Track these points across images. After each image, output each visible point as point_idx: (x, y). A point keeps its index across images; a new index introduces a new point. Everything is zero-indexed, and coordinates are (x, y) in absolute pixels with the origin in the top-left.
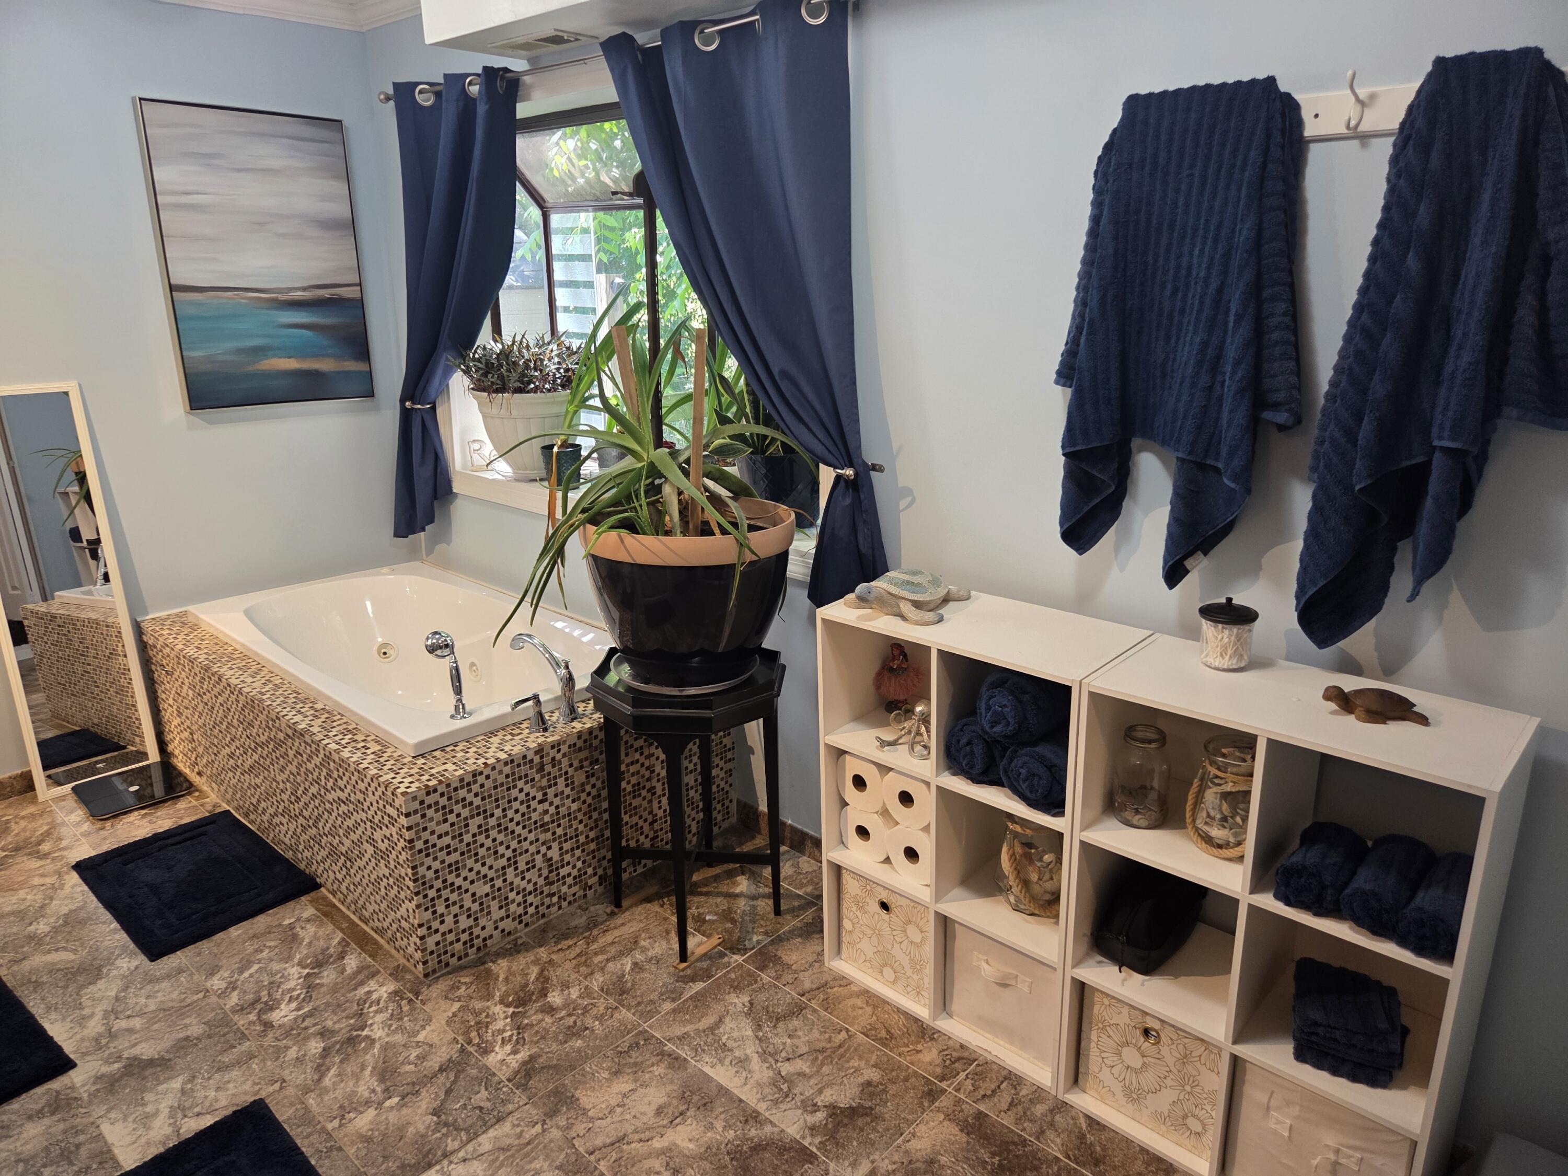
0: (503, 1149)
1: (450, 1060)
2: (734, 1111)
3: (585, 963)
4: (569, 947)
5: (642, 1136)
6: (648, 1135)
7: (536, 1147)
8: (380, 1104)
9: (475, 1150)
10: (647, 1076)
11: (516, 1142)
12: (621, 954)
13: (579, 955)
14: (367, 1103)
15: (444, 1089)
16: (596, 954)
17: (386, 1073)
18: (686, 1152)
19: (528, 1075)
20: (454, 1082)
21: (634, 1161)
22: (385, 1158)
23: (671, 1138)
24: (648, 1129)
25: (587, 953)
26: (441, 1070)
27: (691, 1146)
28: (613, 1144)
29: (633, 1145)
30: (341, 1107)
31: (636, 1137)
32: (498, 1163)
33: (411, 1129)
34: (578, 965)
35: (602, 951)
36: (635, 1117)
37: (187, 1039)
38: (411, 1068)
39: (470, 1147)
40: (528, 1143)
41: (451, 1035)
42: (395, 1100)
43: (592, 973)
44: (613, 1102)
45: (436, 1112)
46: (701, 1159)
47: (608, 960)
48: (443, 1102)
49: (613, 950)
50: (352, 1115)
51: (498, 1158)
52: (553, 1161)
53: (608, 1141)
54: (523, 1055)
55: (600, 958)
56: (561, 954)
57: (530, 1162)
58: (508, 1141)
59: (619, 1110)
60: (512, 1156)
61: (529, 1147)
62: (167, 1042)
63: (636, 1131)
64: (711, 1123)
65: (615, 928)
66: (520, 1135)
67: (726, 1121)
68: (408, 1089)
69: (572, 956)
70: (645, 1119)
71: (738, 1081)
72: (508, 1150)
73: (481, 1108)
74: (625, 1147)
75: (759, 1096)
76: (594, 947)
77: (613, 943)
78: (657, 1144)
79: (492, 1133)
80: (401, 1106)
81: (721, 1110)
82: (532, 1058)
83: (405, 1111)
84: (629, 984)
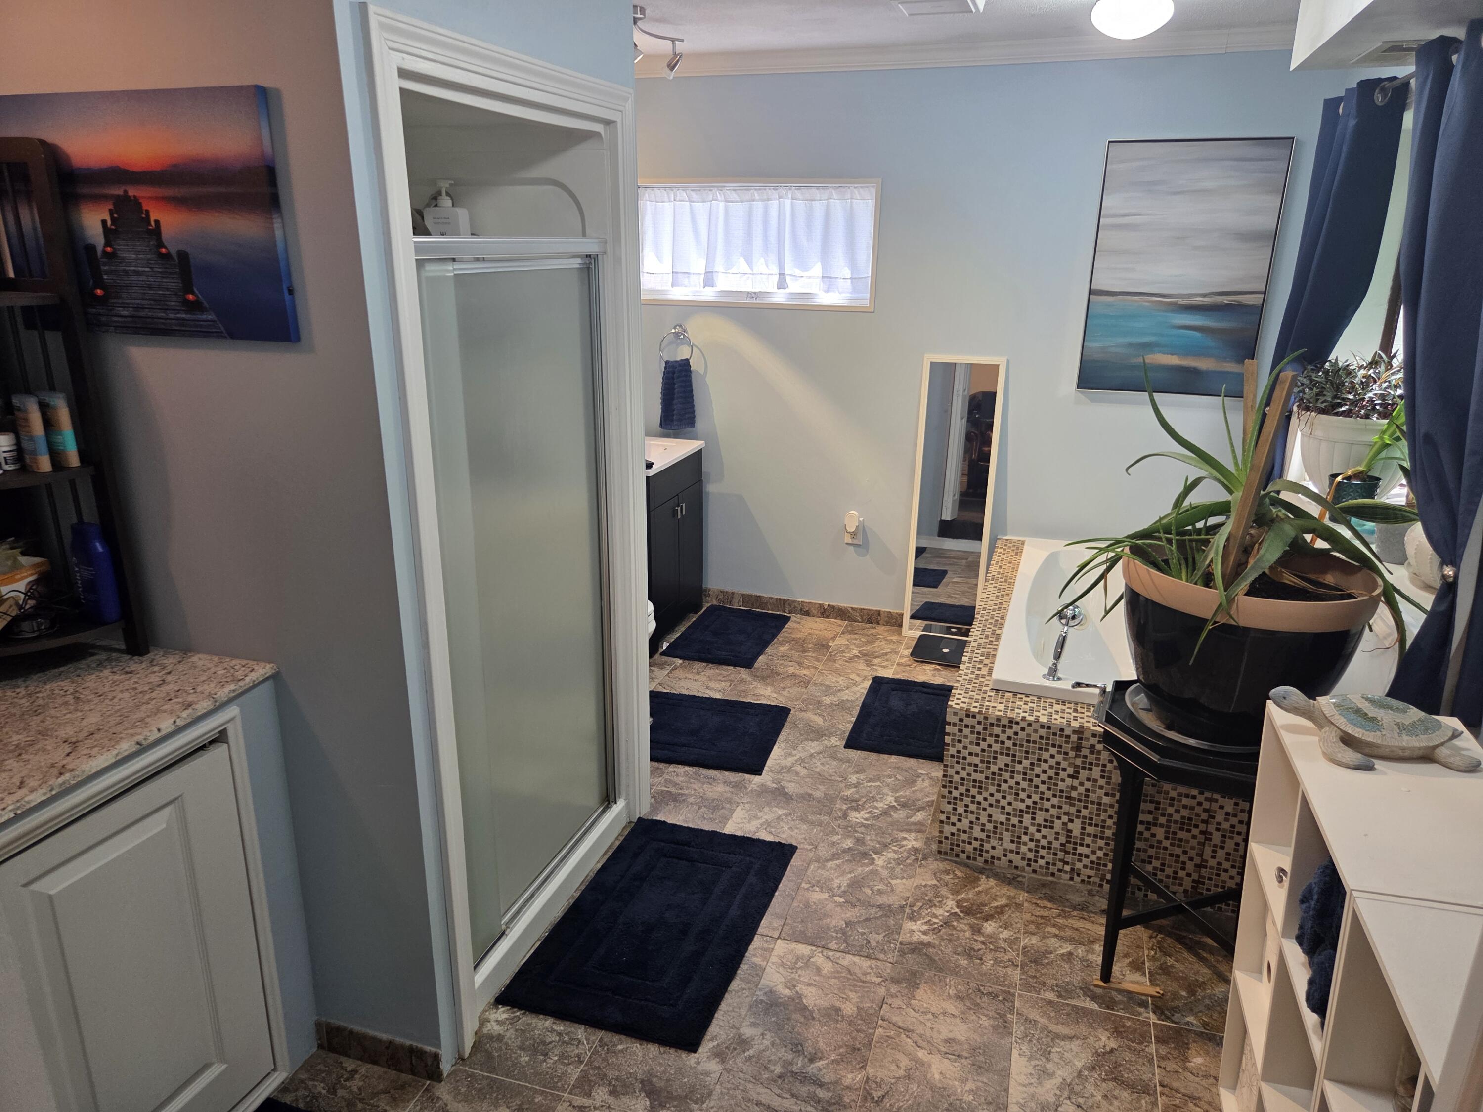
0: (849, 971)
1: (889, 906)
2: (992, 1090)
3: (1038, 926)
4: (1045, 907)
5: (920, 1042)
6: (924, 1044)
7: (864, 987)
8: (834, 895)
9: (838, 958)
10: (974, 1017)
11: (859, 975)
12: (1071, 940)
13: (1042, 917)
14: (830, 889)
15: (867, 916)
16: (1054, 926)
17: (856, 884)
18: (929, 1076)
19: (913, 951)
20: (876, 918)
21: (896, 1047)
22: (802, 921)
23: (933, 1060)
24: (929, 1042)
25: (1049, 920)
26: (879, 907)
27: (937, 1076)
28: (899, 1028)
29: (909, 1040)
30: (819, 881)
31: (917, 1038)
32: (837, 975)
33: (829, 920)
34: (1033, 922)
35: (1061, 928)
36: (932, 1029)
37: (810, 795)
38: (869, 891)
39: (838, 954)
40: (864, 982)
41: (908, 894)
42: (842, 900)
43: (1034, 934)
44: (933, 1010)
45: (848, 924)
46: (931, 1089)
47: (1056, 936)
48: (859, 922)
49: (1069, 933)
50: (817, 889)
51: (842, 973)
52: (861, 1002)
53: (900, 1024)
54: (926, 938)
55: (1054, 930)
56: (1033, 907)
57: (851, 991)
58: (857, 970)
59: (930, 1016)
60: (849, 979)
61: (861, 984)
62: (801, 791)
63: (921, 1036)
64: (967, 1080)
65: (1093, 922)
66: (865, 974)
67: (978, 1088)
68: (853, 900)
69: (1038, 914)
70: (935, 1035)
71: (1023, 1079)
72: (851, 974)
73: (869, 942)
74: (903, 1036)
75: (1022, 1101)
76: (1060, 921)
77: (1077, 929)
78: (921, 1054)
79: (856, 959)
80: (840, 905)
81: (985, 1080)
82: (929, 945)
83: (838, 909)
84: (1046, 961)
